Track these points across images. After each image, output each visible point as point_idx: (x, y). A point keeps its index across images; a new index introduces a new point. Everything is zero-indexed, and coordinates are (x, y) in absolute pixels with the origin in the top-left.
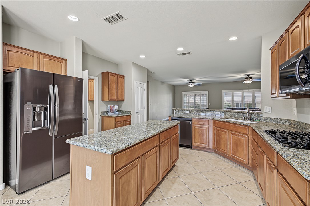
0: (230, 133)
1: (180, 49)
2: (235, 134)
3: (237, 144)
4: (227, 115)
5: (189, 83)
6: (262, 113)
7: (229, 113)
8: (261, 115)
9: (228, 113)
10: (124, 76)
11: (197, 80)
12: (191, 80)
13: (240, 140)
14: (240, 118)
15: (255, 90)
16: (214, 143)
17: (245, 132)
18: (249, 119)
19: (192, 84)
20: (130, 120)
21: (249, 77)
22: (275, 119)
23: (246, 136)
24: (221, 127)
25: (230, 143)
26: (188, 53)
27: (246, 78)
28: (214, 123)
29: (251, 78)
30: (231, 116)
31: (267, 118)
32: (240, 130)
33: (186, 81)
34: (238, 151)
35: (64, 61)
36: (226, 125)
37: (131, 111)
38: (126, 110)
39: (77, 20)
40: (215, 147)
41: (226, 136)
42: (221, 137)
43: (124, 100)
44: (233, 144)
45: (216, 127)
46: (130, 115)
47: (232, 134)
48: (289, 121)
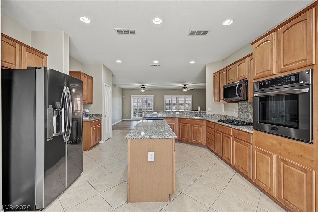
0: (192, 126)
1: (156, 62)
2: (195, 126)
3: (197, 133)
4: (184, 114)
5: (141, 87)
6: (206, 112)
7: (186, 113)
8: (206, 113)
9: (184, 113)
10: (93, 77)
11: (148, 85)
12: (143, 85)
13: (198, 129)
14: (193, 116)
15: (186, 96)
16: (179, 135)
17: (202, 124)
18: (199, 116)
19: (143, 89)
20: (101, 124)
21: (185, 87)
22: (214, 115)
23: (203, 126)
24: (185, 123)
25: (192, 133)
26: (158, 65)
27: (183, 87)
28: (179, 120)
29: (187, 87)
30: (187, 115)
31: (209, 115)
32: (198, 123)
33: (138, 85)
34: (197, 136)
35: (45, 57)
36: (189, 121)
37: (101, 115)
38: (95, 114)
39: (89, 21)
40: (180, 137)
41: (189, 128)
42: (185, 130)
43: (92, 103)
44: (194, 133)
45: (181, 123)
46: (101, 119)
47: (193, 126)
48: (220, 115)
